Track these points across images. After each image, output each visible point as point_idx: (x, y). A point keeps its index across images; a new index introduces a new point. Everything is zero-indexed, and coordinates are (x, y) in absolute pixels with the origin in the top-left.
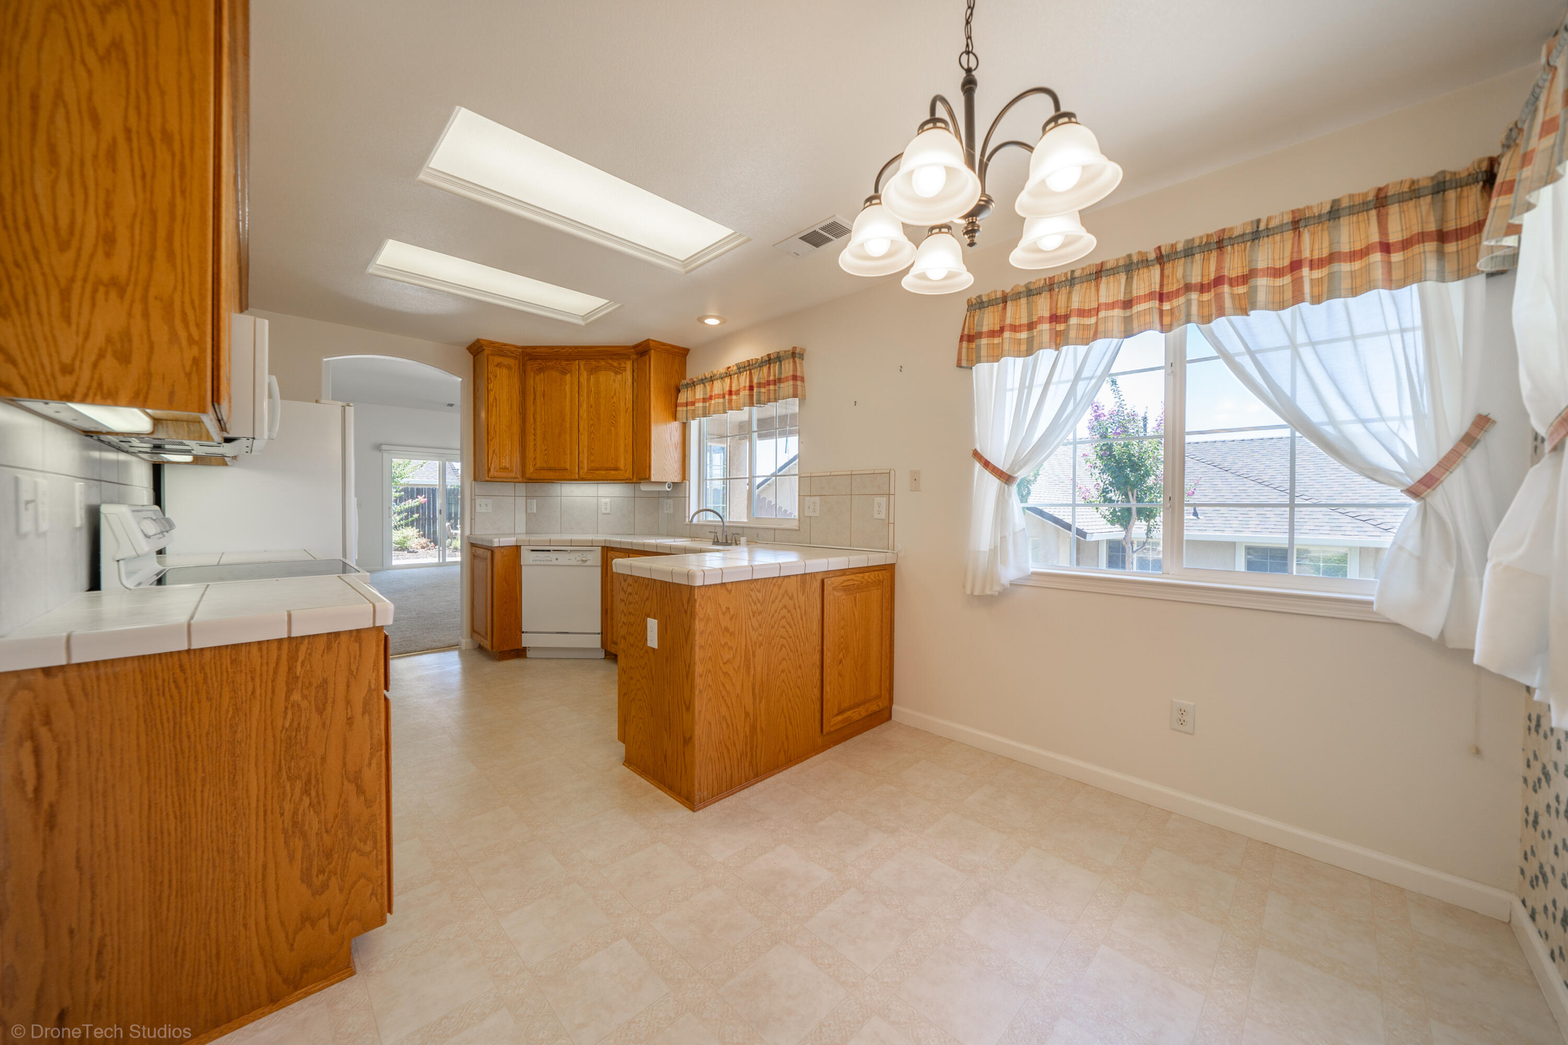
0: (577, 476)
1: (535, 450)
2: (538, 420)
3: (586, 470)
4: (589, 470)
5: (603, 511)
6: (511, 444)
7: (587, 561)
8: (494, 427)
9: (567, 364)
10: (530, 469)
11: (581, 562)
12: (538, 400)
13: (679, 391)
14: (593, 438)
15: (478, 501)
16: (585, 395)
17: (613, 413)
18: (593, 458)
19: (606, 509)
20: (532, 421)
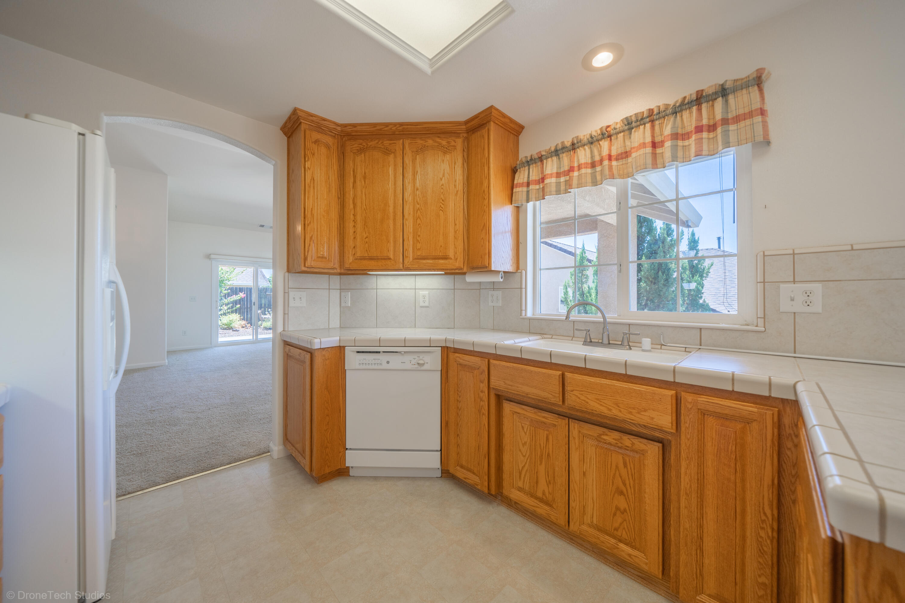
0: (401, 266)
1: (355, 238)
2: (359, 204)
3: (411, 259)
4: (414, 259)
5: (422, 304)
6: (329, 231)
7: (424, 364)
8: (312, 210)
9: (390, 144)
10: (350, 259)
11: (416, 366)
12: (358, 183)
13: (514, 171)
14: (419, 224)
15: (292, 294)
16: (410, 177)
17: (442, 196)
18: (419, 246)
19: (424, 302)
20: (352, 206)
